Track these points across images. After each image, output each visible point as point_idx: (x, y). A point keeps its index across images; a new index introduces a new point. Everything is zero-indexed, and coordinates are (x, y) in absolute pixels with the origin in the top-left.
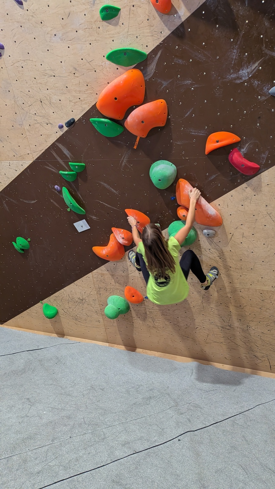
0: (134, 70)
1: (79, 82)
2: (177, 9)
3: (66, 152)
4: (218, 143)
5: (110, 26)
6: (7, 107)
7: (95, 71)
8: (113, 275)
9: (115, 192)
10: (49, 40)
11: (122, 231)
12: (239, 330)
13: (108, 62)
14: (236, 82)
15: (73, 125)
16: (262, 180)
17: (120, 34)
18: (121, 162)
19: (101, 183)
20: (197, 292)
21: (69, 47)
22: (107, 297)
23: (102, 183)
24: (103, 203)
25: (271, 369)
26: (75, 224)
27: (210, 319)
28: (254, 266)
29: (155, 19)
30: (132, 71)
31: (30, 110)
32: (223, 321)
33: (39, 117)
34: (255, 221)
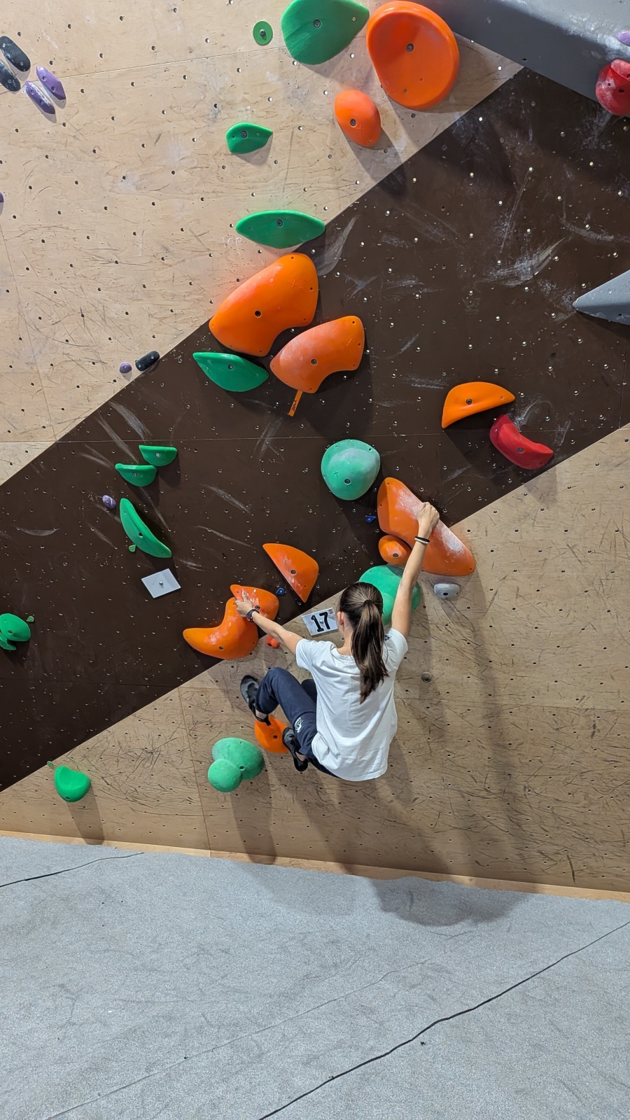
0: (295, 256)
1: (172, 277)
2: (391, 139)
3: (134, 422)
4: (470, 406)
5: (248, 164)
7: (210, 255)
8: (227, 692)
9: (242, 507)
10: (110, 188)
11: (255, 591)
12: (506, 798)
13: (240, 238)
14: (507, 284)
15: (153, 367)
16: (558, 480)
17: (268, 182)
18: (260, 443)
19: (212, 488)
20: (418, 719)
21: (153, 204)
22: (212, 743)
23: (214, 489)
24: (215, 532)
25: (575, 877)
26: (148, 581)
27: (444, 778)
28: (540, 657)
29: (344, 155)
30: (293, 258)
31: (55, 333)
32: (473, 780)
33: (76, 348)
34: (543, 562)
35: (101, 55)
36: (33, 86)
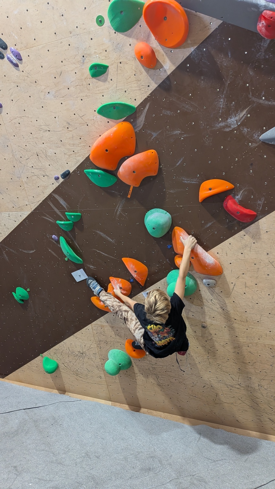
0: (124, 123)
1: (72, 136)
2: (162, 64)
3: (62, 202)
4: (211, 191)
5: (100, 82)
6: (6, 161)
7: (87, 125)
8: (112, 327)
9: (111, 241)
10: (43, 98)
11: (120, 280)
12: (250, 390)
13: (99, 116)
14: (225, 130)
15: (68, 177)
16: (261, 228)
17: (109, 89)
18: (116, 211)
20: (202, 347)
21: (62, 103)
22: (108, 351)
23: (98, 232)
24: (100, 252)
26: (73, 274)
27: (218, 377)
28: (260, 318)
29: (141, 73)
30: (122, 124)
31: (27, 163)
32: (232, 379)
33: (36, 170)
34: (257, 270)
35: (35, 39)
36: (9, 56)
